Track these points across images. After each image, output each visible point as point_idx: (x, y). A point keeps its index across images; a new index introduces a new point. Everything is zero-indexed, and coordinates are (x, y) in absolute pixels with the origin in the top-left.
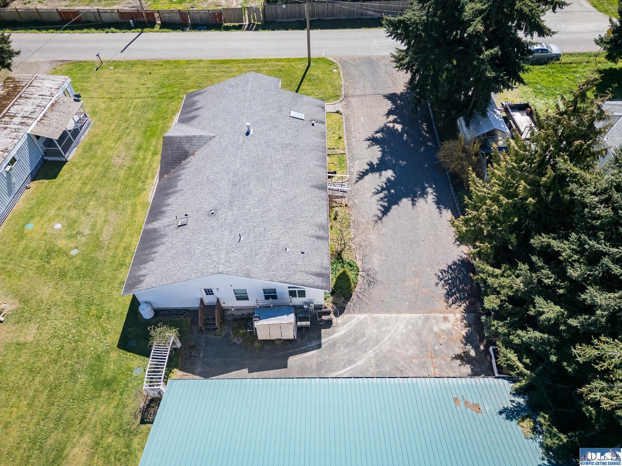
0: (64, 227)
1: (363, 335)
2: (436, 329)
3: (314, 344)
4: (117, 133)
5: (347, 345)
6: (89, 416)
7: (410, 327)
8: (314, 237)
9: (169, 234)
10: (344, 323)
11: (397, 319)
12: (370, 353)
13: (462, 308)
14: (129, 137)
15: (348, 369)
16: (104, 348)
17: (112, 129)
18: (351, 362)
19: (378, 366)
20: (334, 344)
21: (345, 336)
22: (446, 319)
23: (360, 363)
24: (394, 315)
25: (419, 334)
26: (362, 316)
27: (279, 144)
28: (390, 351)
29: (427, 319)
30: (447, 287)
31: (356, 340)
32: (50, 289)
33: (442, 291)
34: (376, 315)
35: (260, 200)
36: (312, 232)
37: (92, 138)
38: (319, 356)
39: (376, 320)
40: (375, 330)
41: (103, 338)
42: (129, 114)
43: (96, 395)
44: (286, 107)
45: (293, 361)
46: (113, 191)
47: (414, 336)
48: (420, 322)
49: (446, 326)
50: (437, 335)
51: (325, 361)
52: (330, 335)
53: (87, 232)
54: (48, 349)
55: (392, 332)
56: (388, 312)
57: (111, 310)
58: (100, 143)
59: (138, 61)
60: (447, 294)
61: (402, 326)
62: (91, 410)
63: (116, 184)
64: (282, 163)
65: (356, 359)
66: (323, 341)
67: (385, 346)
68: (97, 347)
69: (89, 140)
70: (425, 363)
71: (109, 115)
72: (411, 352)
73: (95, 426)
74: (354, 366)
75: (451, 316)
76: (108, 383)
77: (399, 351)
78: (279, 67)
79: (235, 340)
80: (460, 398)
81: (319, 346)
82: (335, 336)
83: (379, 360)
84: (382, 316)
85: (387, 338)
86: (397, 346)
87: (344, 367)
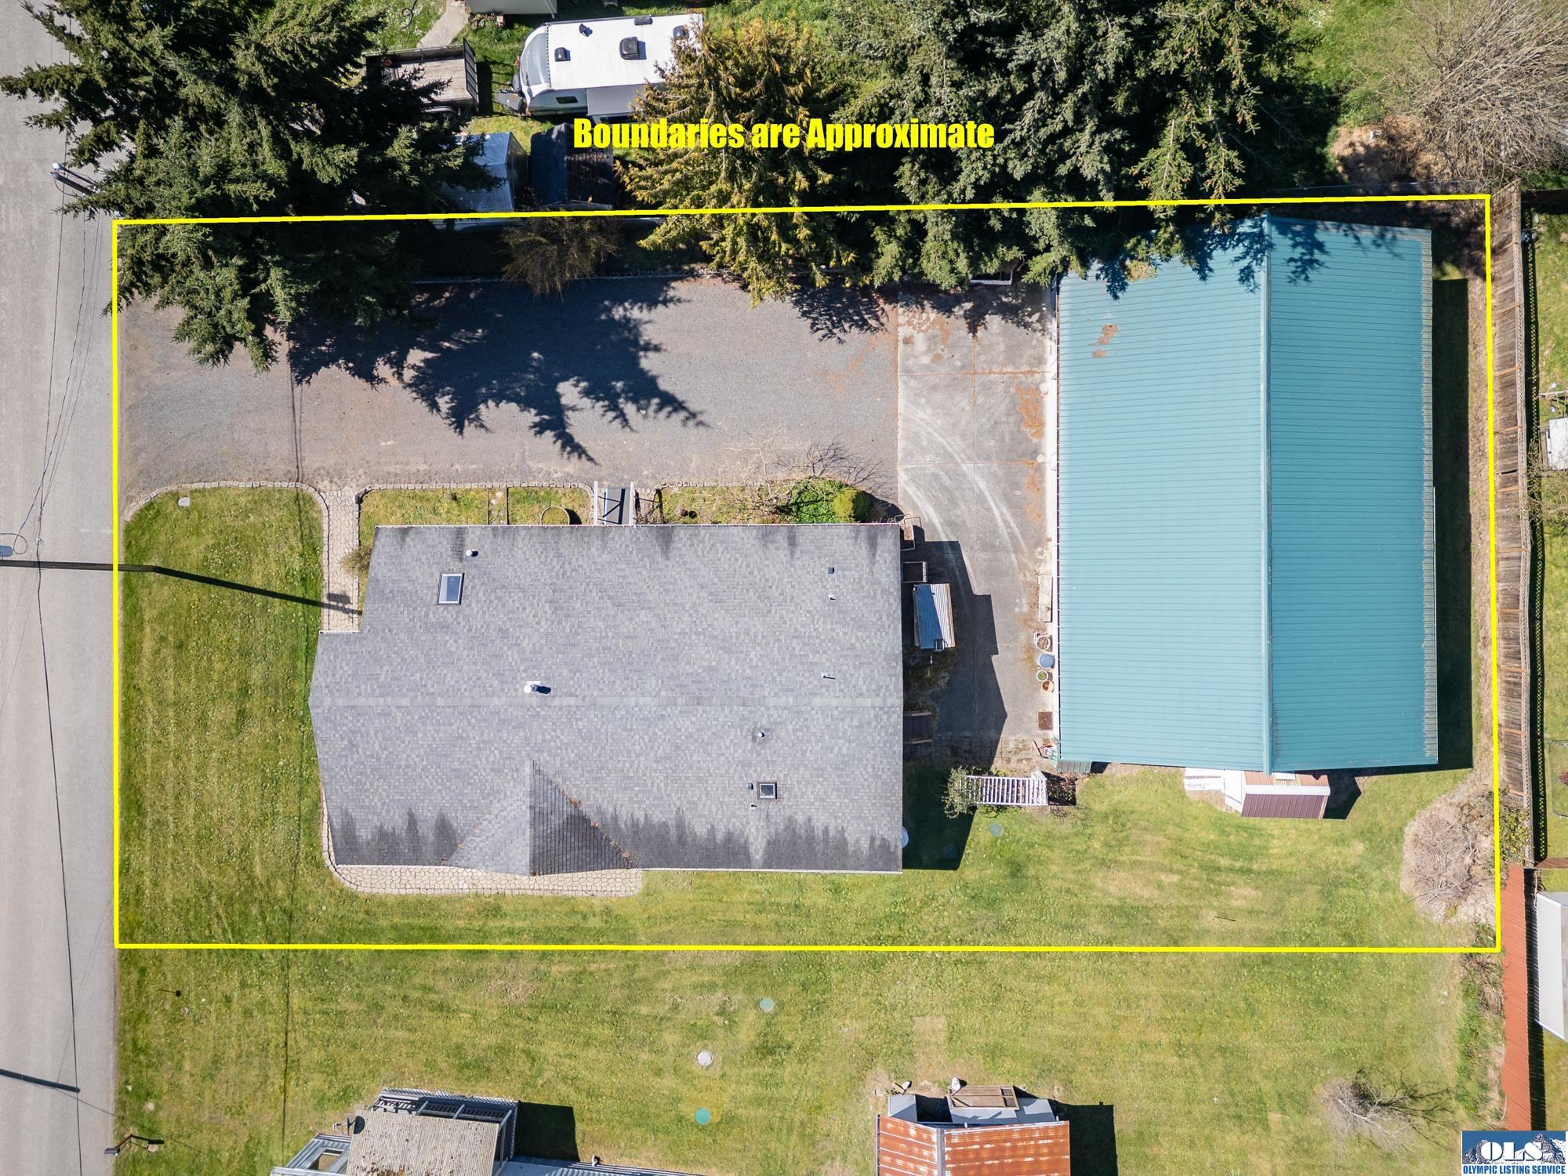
0: (705, 1047)
1: (936, 477)
2: (926, 360)
3: (951, 556)
4: (420, 1017)
5: (954, 503)
6: (1065, 885)
7: (923, 401)
8: (792, 553)
9: (789, 812)
10: (915, 507)
11: (907, 420)
12: (967, 467)
13: (887, 307)
14: (440, 984)
15: (992, 504)
16: (960, 893)
17: (407, 1034)
18: (981, 500)
19: (988, 458)
20: (950, 524)
21: (938, 507)
22: (908, 341)
23: (983, 485)
24: (900, 423)
25: (935, 388)
26: (902, 477)
27: (560, 623)
28: (963, 437)
29: (908, 372)
30: (846, 326)
31: (943, 488)
32: (847, 1022)
33: (854, 336)
34: (900, 455)
35: (728, 651)
36: (783, 554)
37: (441, 1071)
38: (972, 548)
39: (909, 455)
40: (928, 458)
41: (941, 900)
42: (352, 1007)
43: (1034, 883)
44: (427, 615)
45: (978, 589)
46: (610, 975)
47: (938, 397)
48: (913, 383)
49: (920, 341)
50: (937, 358)
51: (980, 539)
52: (935, 530)
53: (719, 996)
54: (962, 984)
55: (930, 430)
56: (894, 433)
57: (889, 901)
58: (459, 1047)
59: (120, 1038)
60: (861, 327)
61: (920, 414)
62: (1057, 883)
63: (591, 973)
64: (615, 616)
65: (976, 490)
66: (944, 539)
67: (955, 445)
68: (956, 905)
69: (446, 1076)
70: (983, 385)
71: (353, 1057)
72: (965, 404)
73: (1080, 872)
74: (987, 493)
75: (903, 332)
76: (1016, 869)
77: (963, 423)
78: (168, 652)
79: (942, 683)
80: (1094, 349)
81: (955, 546)
82: (936, 521)
83: (978, 456)
84: (901, 444)
85: (940, 439)
86: (955, 425)
87: (989, 509)
